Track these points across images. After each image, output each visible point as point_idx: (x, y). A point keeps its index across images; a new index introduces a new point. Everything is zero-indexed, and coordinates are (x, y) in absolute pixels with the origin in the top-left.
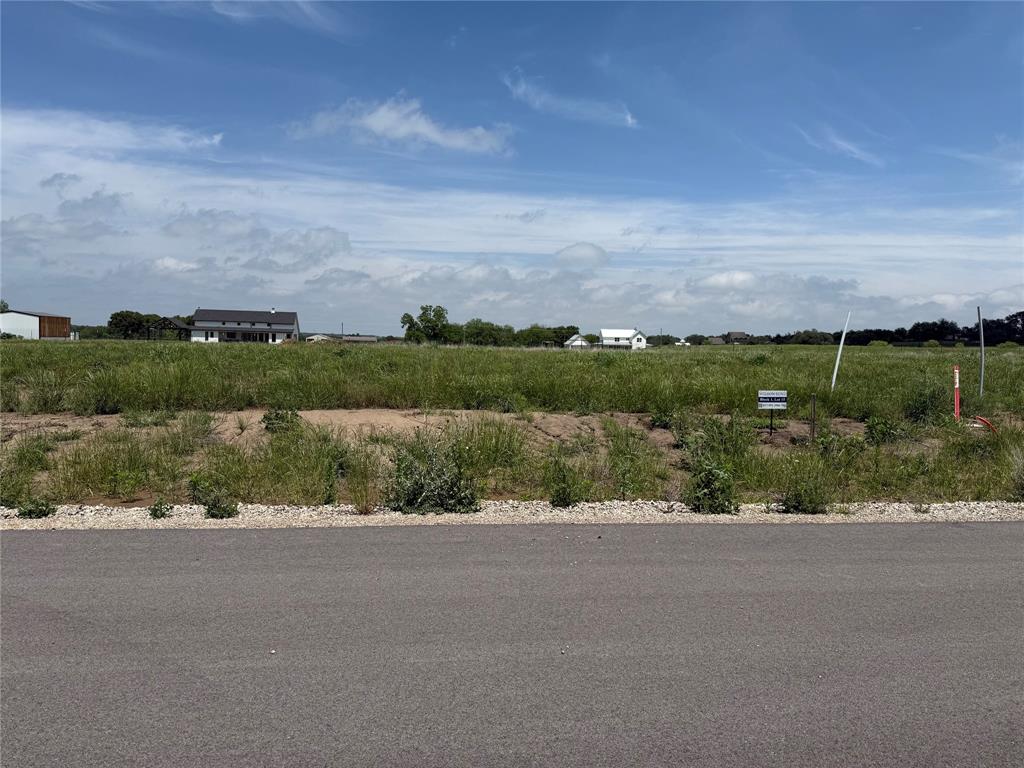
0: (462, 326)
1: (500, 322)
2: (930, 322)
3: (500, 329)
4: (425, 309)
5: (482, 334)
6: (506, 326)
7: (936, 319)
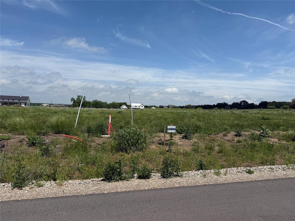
0: (91, 102)
1: (103, 101)
2: (221, 103)
3: (103, 103)
4: (79, 97)
5: (97, 104)
7: (223, 102)
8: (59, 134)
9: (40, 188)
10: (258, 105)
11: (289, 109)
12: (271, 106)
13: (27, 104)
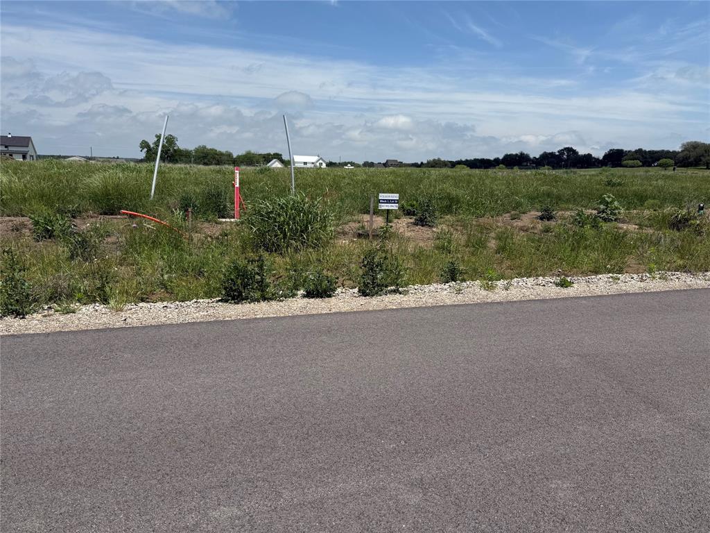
0: (191, 151)
2: (514, 153)
3: (221, 154)
4: (159, 137)
5: (206, 157)
6: (227, 152)
8: (112, 214)
9: (69, 316)
10: (601, 158)
11: (672, 168)
12: (632, 161)
13: (28, 156)
